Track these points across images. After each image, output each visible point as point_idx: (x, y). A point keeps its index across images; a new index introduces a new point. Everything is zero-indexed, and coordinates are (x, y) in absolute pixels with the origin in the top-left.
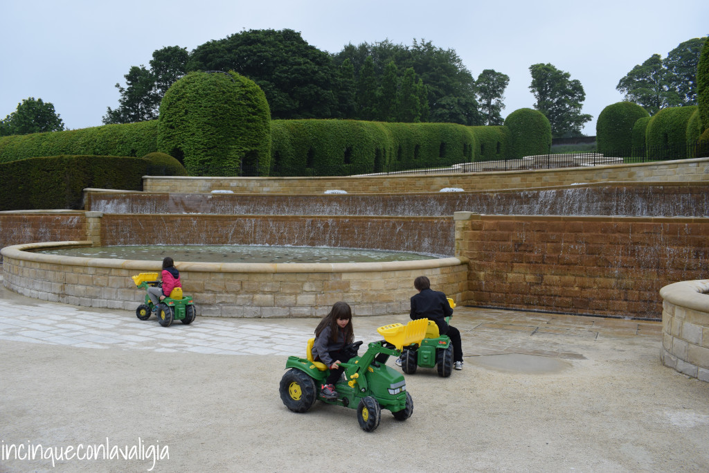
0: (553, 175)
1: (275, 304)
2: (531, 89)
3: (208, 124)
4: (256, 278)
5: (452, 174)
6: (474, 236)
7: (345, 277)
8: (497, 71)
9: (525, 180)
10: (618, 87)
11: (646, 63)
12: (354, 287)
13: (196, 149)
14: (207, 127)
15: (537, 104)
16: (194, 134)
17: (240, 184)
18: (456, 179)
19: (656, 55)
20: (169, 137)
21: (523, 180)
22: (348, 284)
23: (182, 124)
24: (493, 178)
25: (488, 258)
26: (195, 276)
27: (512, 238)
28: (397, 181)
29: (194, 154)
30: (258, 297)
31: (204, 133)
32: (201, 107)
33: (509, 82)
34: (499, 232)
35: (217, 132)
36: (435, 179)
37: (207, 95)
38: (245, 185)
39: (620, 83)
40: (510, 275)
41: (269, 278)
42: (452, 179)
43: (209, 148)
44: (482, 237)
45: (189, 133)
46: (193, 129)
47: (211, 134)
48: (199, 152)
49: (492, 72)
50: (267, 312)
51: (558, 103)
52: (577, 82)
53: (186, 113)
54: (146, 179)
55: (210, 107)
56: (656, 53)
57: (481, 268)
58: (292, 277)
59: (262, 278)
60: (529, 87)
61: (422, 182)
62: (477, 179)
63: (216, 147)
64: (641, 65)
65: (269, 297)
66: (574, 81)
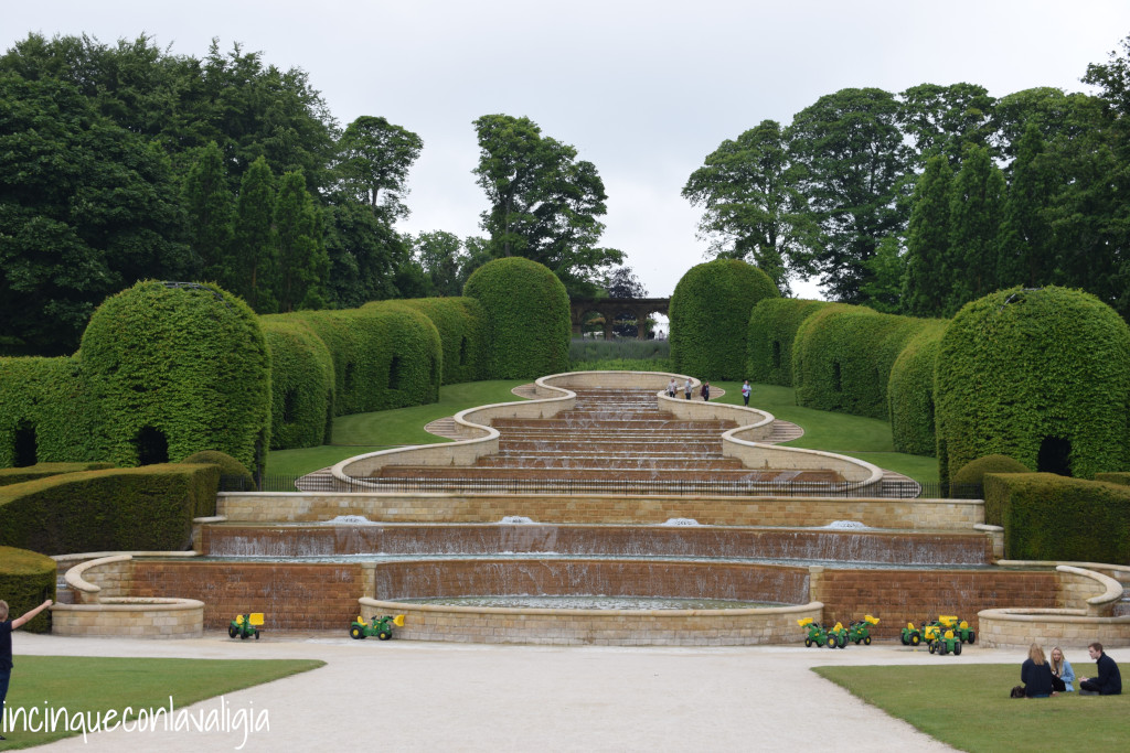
0: (798, 504)
1: (752, 636)
2: (478, 177)
3: (213, 387)
4: (742, 619)
5: (667, 496)
6: (827, 585)
7: (786, 617)
8: (391, 122)
9: (765, 509)
10: (685, 192)
11: (745, 138)
12: (790, 624)
13: (193, 430)
14: (213, 394)
15: (490, 213)
16: (188, 405)
17: (355, 504)
18: (671, 503)
19: (771, 122)
20: (133, 407)
21: (761, 508)
22: (786, 622)
23: (164, 385)
24: (722, 503)
25: (838, 601)
26: (704, 619)
27: (856, 586)
28: (588, 502)
29: (189, 439)
30: (743, 631)
31: (206, 403)
32: (199, 357)
33: (422, 153)
34: (846, 582)
35: (227, 401)
36: (642, 502)
37: (205, 336)
38: (362, 506)
39: (690, 183)
40: (855, 614)
41: (749, 618)
42: (666, 503)
43: (214, 430)
44: (833, 586)
45: (181, 403)
46: (189, 396)
47: (220, 405)
48: (198, 436)
49: (380, 123)
50: (748, 641)
51: (539, 213)
52: (588, 167)
53: (172, 366)
54: (224, 497)
55: (214, 358)
56: (769, 118)
57: (833, 609)
58: (762, 618)
59: (745, 618)
60: (475, 171)
61: (624, 505)
62: (700, 504)
63: (225, 427)
64: (734, 139)
65: (749, 631)
66: (581, 164)
